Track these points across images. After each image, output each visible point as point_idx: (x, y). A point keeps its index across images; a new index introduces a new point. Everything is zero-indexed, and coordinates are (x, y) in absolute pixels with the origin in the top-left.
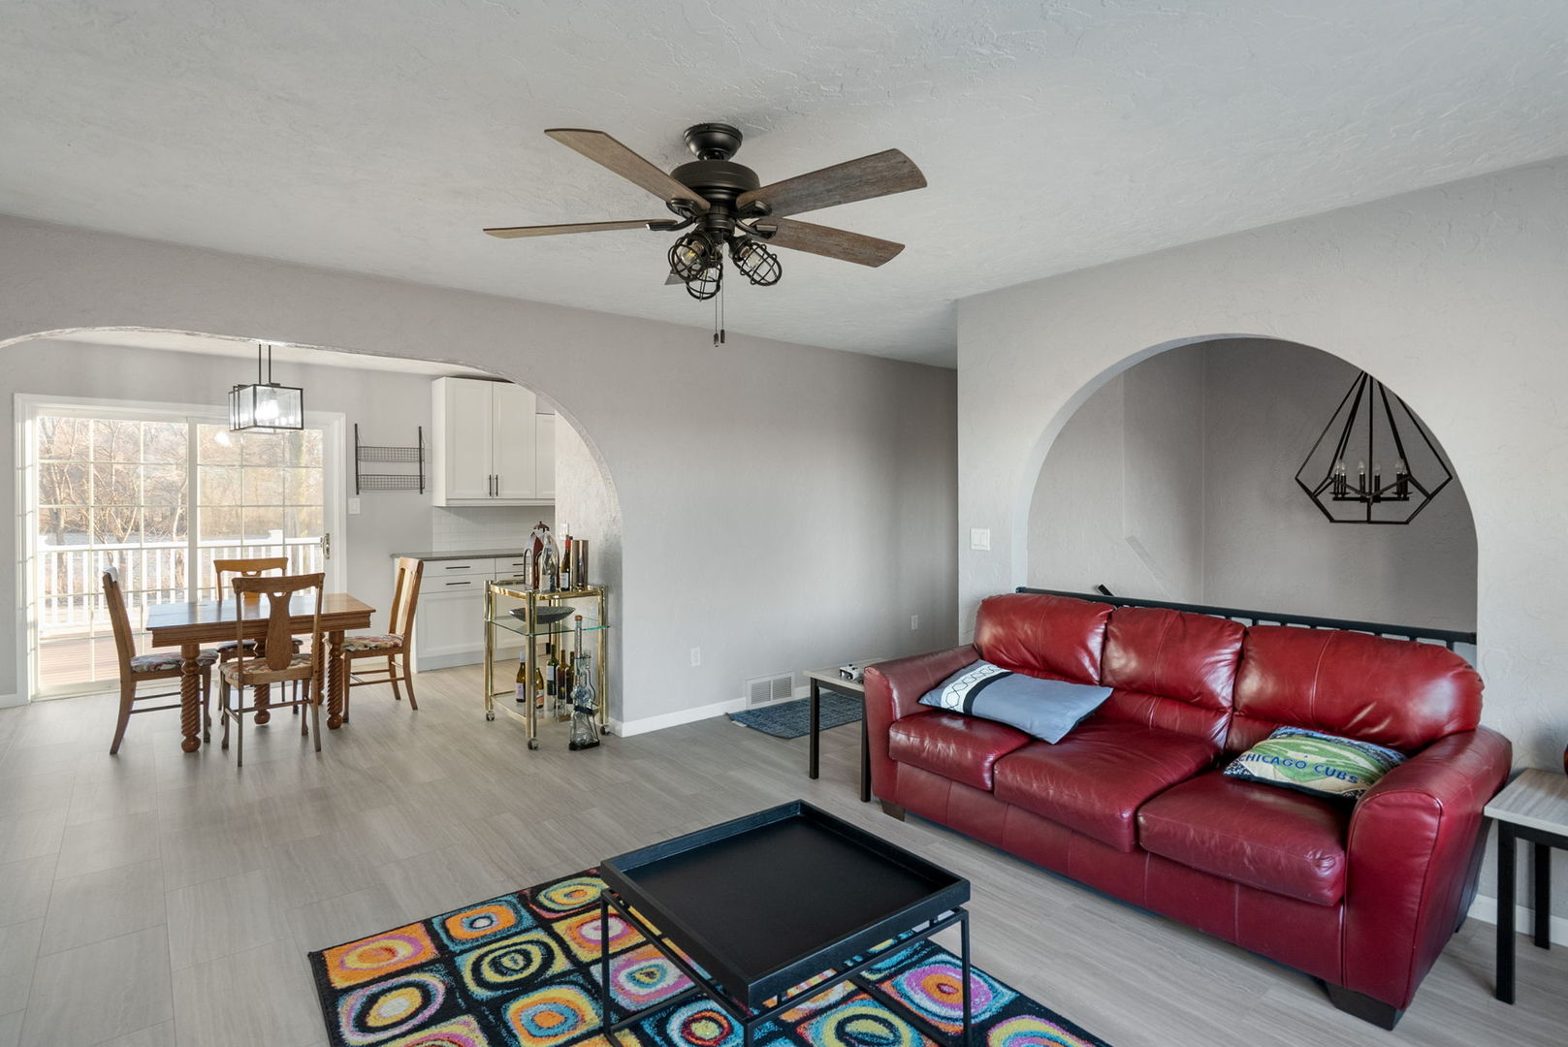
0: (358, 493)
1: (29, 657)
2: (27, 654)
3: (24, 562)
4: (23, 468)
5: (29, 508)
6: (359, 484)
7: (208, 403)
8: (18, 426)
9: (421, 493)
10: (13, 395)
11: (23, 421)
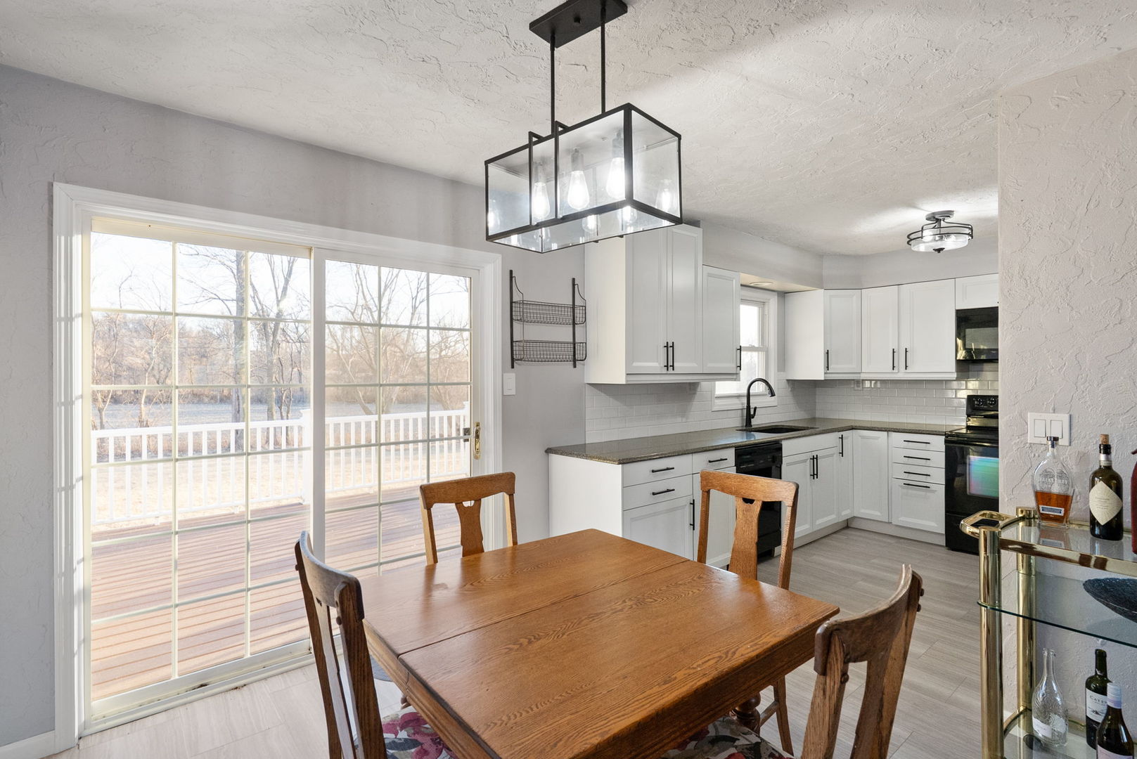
0: (513, 367)
1: (76, 659)
2: (73, 655)
3: (69, 488)
4: (69, 319)
5: (77, 390)
6: (516, 355)
7: (343, 225)
8: (60, 241)
9: (575, 366)
10: (51, 185)
11: (69, 235)
